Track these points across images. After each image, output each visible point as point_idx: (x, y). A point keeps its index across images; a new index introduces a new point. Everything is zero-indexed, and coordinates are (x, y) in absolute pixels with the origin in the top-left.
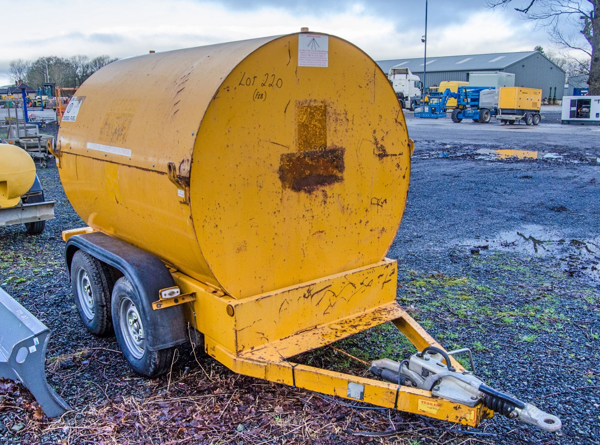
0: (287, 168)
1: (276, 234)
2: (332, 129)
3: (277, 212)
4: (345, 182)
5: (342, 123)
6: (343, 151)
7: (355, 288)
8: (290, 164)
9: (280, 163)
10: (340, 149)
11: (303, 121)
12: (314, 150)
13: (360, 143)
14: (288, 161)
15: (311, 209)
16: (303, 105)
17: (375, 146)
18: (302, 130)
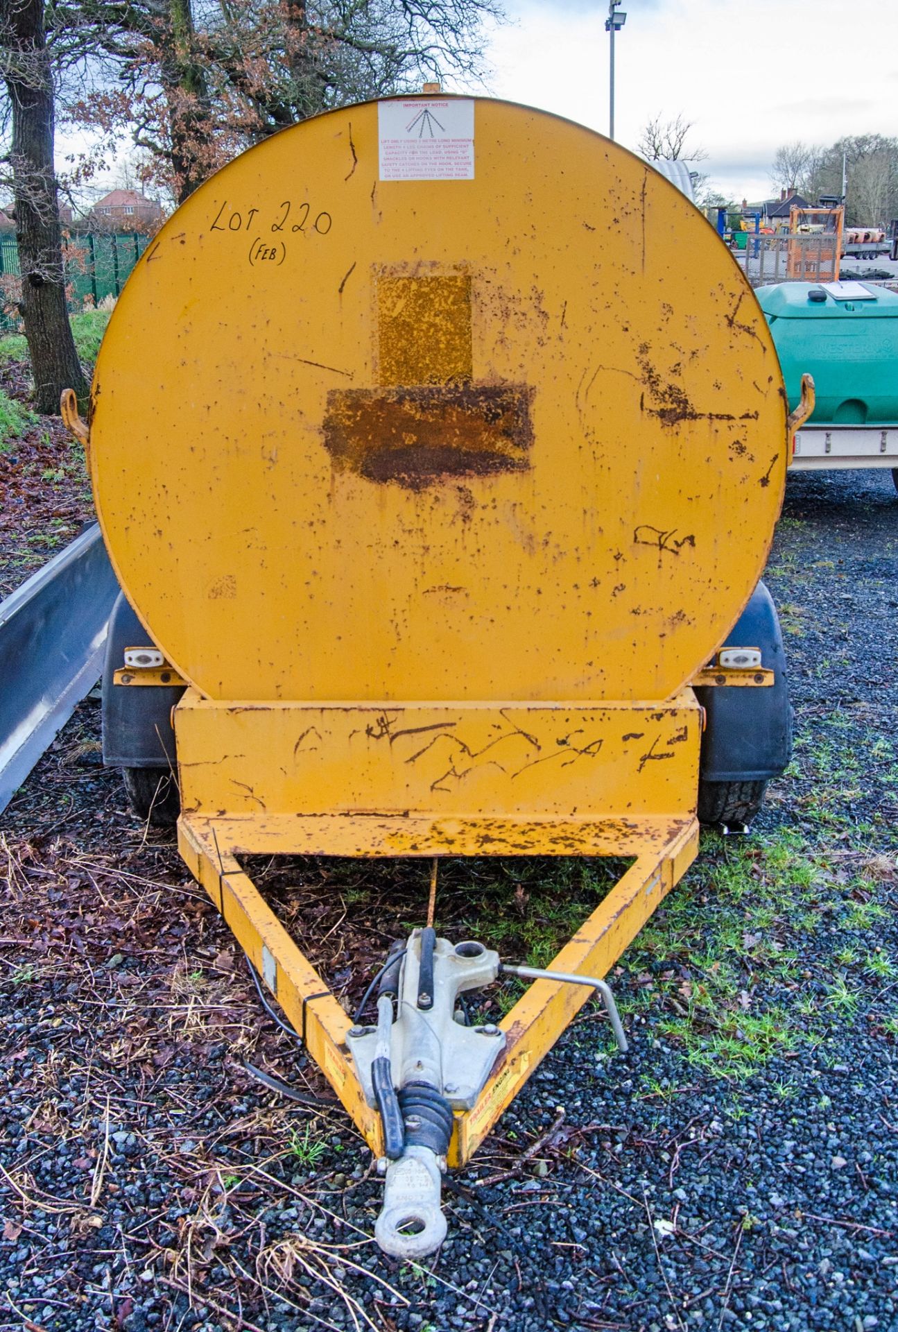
0: (348, 423)
1: (315, 573)
2: (492, 336)
3: (316, 524)
4: (536, 474)
5: (526, 323)
6: (527, 395)
7: (539, 748)
8: (355, 416)
9: (327, 411)
10: (519, 390)
11: (394, 314)
12: (432, 386)
13: (589, 377)
14: (349, 407)
15: (421, 530)
16: (395, 275)
17: (646, 389)
18: (393, 335)
